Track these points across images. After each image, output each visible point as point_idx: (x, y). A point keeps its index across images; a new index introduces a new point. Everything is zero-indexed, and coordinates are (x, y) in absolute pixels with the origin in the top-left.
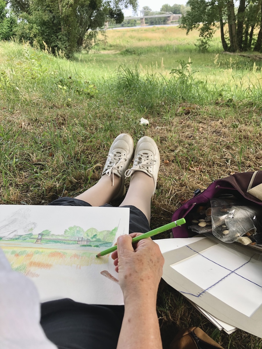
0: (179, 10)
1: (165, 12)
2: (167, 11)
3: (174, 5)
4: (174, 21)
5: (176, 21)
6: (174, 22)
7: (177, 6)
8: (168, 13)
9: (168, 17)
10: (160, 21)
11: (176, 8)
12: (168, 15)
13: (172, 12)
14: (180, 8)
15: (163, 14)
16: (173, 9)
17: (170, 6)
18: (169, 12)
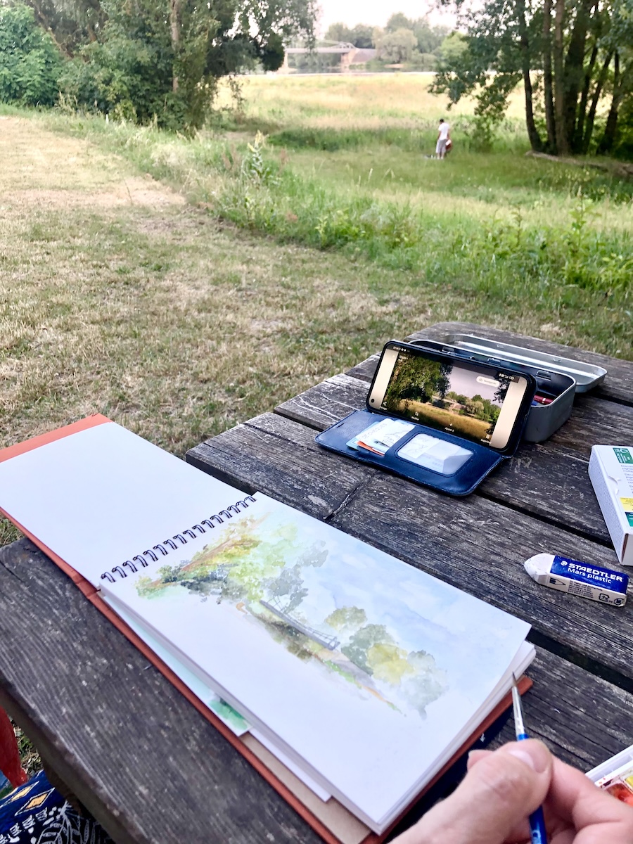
0: (368, 40)
1: (337, 42)
2: (339, 40)
3: (357, 26)
4: (357, 64)
5: (361, 65)
6: (357, 66)
7: (364, 30)
8: (342, 44)
9: (344, 54)
10: (324, 63)
11: (361, 35)
12: (342, 50)
13: (352, 42)
14: (371, 34)
15: (331, 45)
16: (355, 37)
17: (347, 28)
18: (345, 41)
